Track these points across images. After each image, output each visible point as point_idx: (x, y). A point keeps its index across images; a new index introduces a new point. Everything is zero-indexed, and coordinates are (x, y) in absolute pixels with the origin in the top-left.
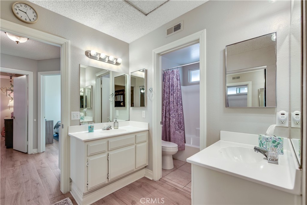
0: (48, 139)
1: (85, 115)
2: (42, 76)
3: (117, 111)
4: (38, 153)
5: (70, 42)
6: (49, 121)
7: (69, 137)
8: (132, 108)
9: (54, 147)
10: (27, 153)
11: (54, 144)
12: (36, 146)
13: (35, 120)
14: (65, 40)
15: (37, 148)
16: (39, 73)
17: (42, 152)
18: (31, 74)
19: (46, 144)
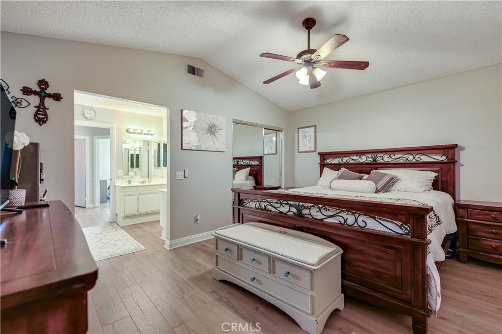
0: (102, 198)
1: (136, 174)
2: (96, 140)
3: (157, 170)
4: (94, 208)
5: (115, 125)
6: (103, 181)
7: (115, 186)
8: (164, 168)
9: (107, 204)
10: (85, 207)
11: (108, 202)
12: (93, 201)
13: (91, 179)
14: (112, 125)
15: (93, 203)
16: (94, 137)
17: (97, 206)
18: (88, 139)
19: (100, 202)
